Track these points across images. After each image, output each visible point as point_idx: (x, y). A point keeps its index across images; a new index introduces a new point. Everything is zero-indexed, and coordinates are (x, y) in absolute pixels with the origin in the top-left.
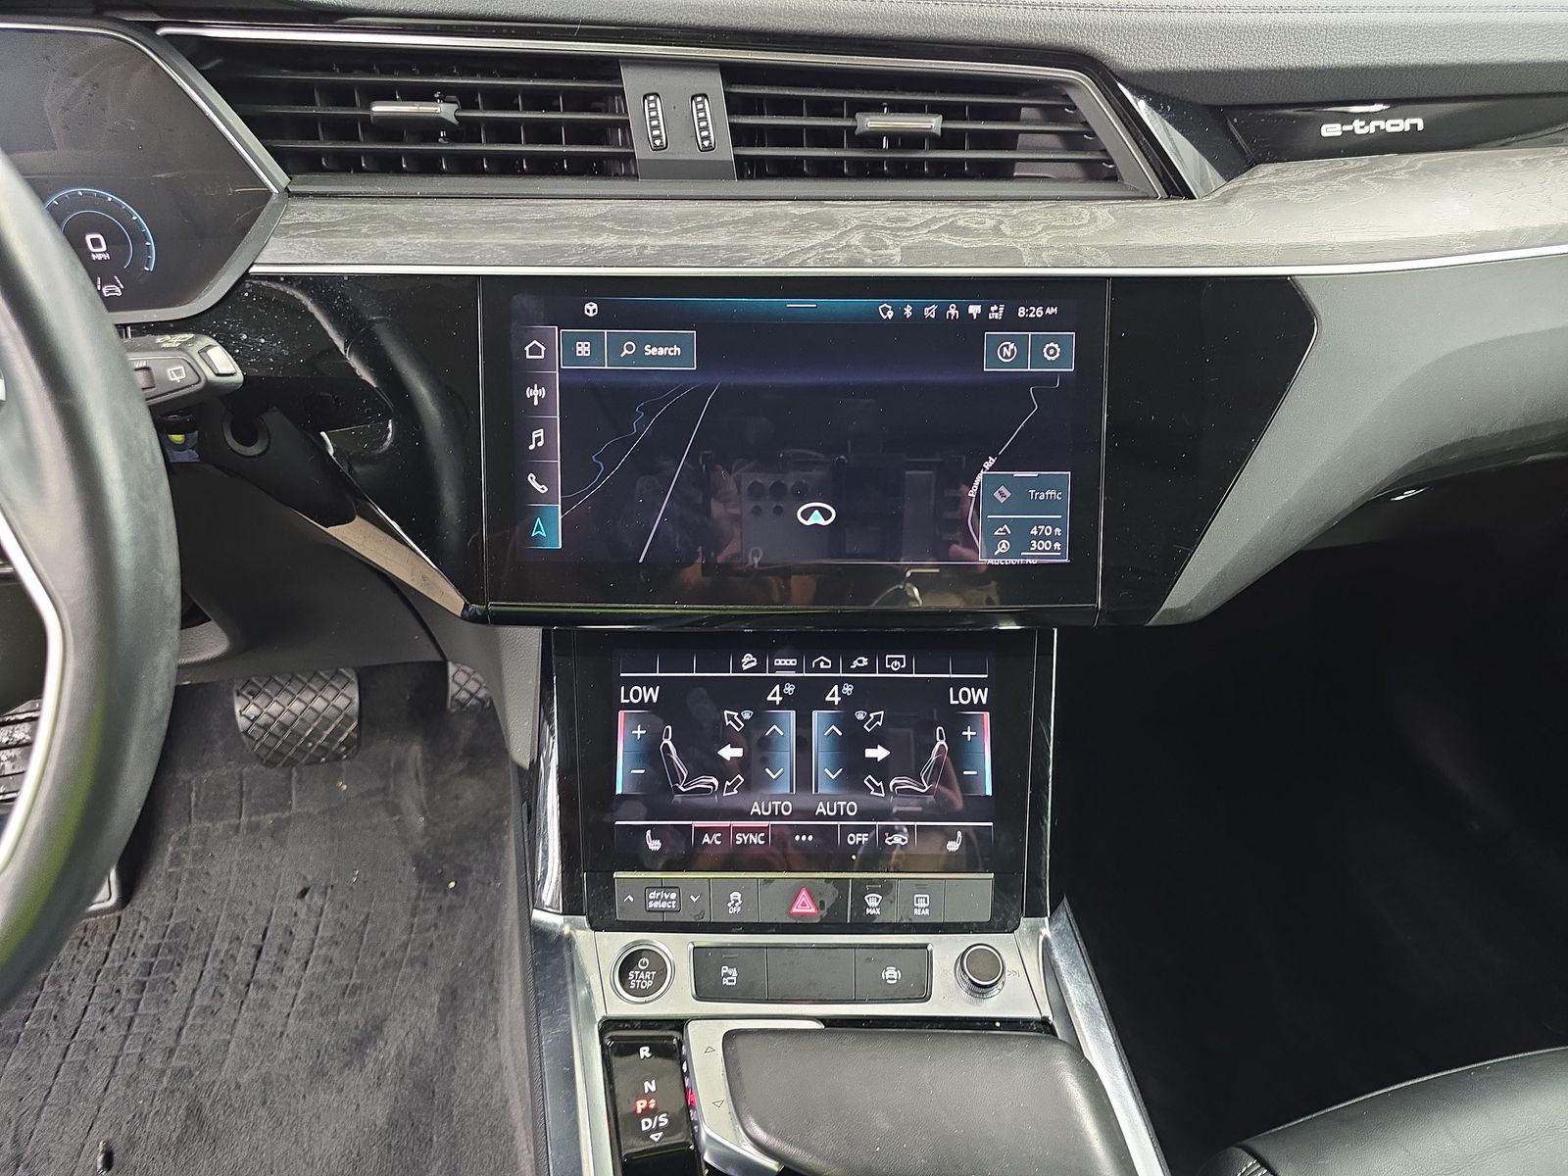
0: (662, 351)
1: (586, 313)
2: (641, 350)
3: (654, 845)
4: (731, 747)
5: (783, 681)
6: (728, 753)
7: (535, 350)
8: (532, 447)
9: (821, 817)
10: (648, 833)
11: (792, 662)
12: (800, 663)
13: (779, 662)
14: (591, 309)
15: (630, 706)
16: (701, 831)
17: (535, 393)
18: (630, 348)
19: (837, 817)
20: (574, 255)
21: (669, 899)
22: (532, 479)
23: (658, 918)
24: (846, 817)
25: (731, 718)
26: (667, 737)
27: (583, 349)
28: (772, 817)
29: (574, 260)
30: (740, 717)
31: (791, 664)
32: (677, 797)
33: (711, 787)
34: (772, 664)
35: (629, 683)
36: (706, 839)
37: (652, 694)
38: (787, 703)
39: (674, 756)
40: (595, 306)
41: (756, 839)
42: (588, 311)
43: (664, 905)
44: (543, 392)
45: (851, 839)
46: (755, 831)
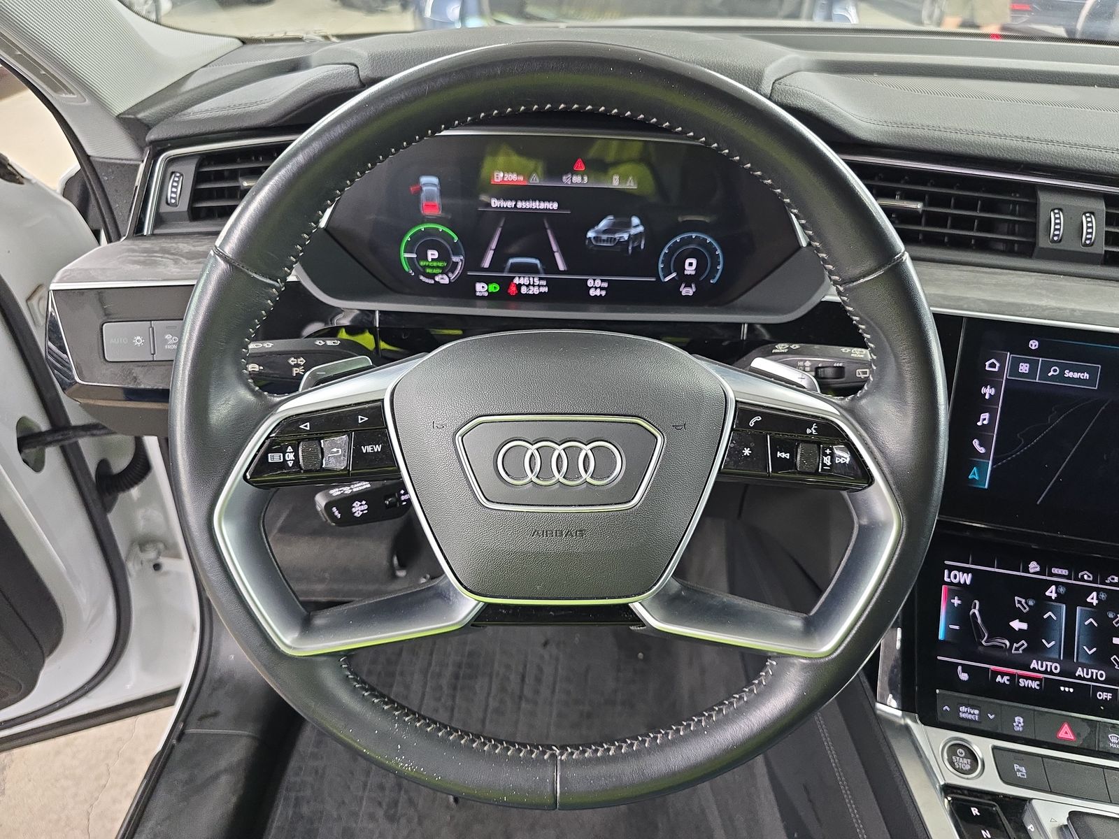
0: (1076, 375)
1: (1030, 346)
2: (1062, 373)
3: (964, 677)
4: (1020, 621)
5: (1057, 584)
6: (1017, 625)
7: (993, 365)
8: (979, 424)
9: (1080, 677)
10: (960, 668)
11: (1065, 572)
12: (1070, 572)
13: (1055, 571)
14: (1034, 344)
15: (951, 584)
16: (996, 673)
17: (988, 391)
18: (1055, 371)
19: (1091, 680)
20: (1027, 311)
21: (974, 714)
22: (976, 443)
23: (966, 724)
24: (1097, 680)
25: (1020, 602)
26: (975, 608)
27: (1024, 368)
28: (1046, 672)
29: (1029, 313)
30: (1026, 603)
31: (1064, 574)
32: (980, 648)
33: (1004, 646)
34: (1050, 571)
35: (951, 568)
36: (999, 679)
37: (966, 578)
38: (1060, 598)
39: (979, 621)
40: (1037, 343)
41: (1034, 685)
42: (1032, 345)
43: (970, 717)
44: (993, 391)
45: (1100, 695)
46: (1033, 679)
